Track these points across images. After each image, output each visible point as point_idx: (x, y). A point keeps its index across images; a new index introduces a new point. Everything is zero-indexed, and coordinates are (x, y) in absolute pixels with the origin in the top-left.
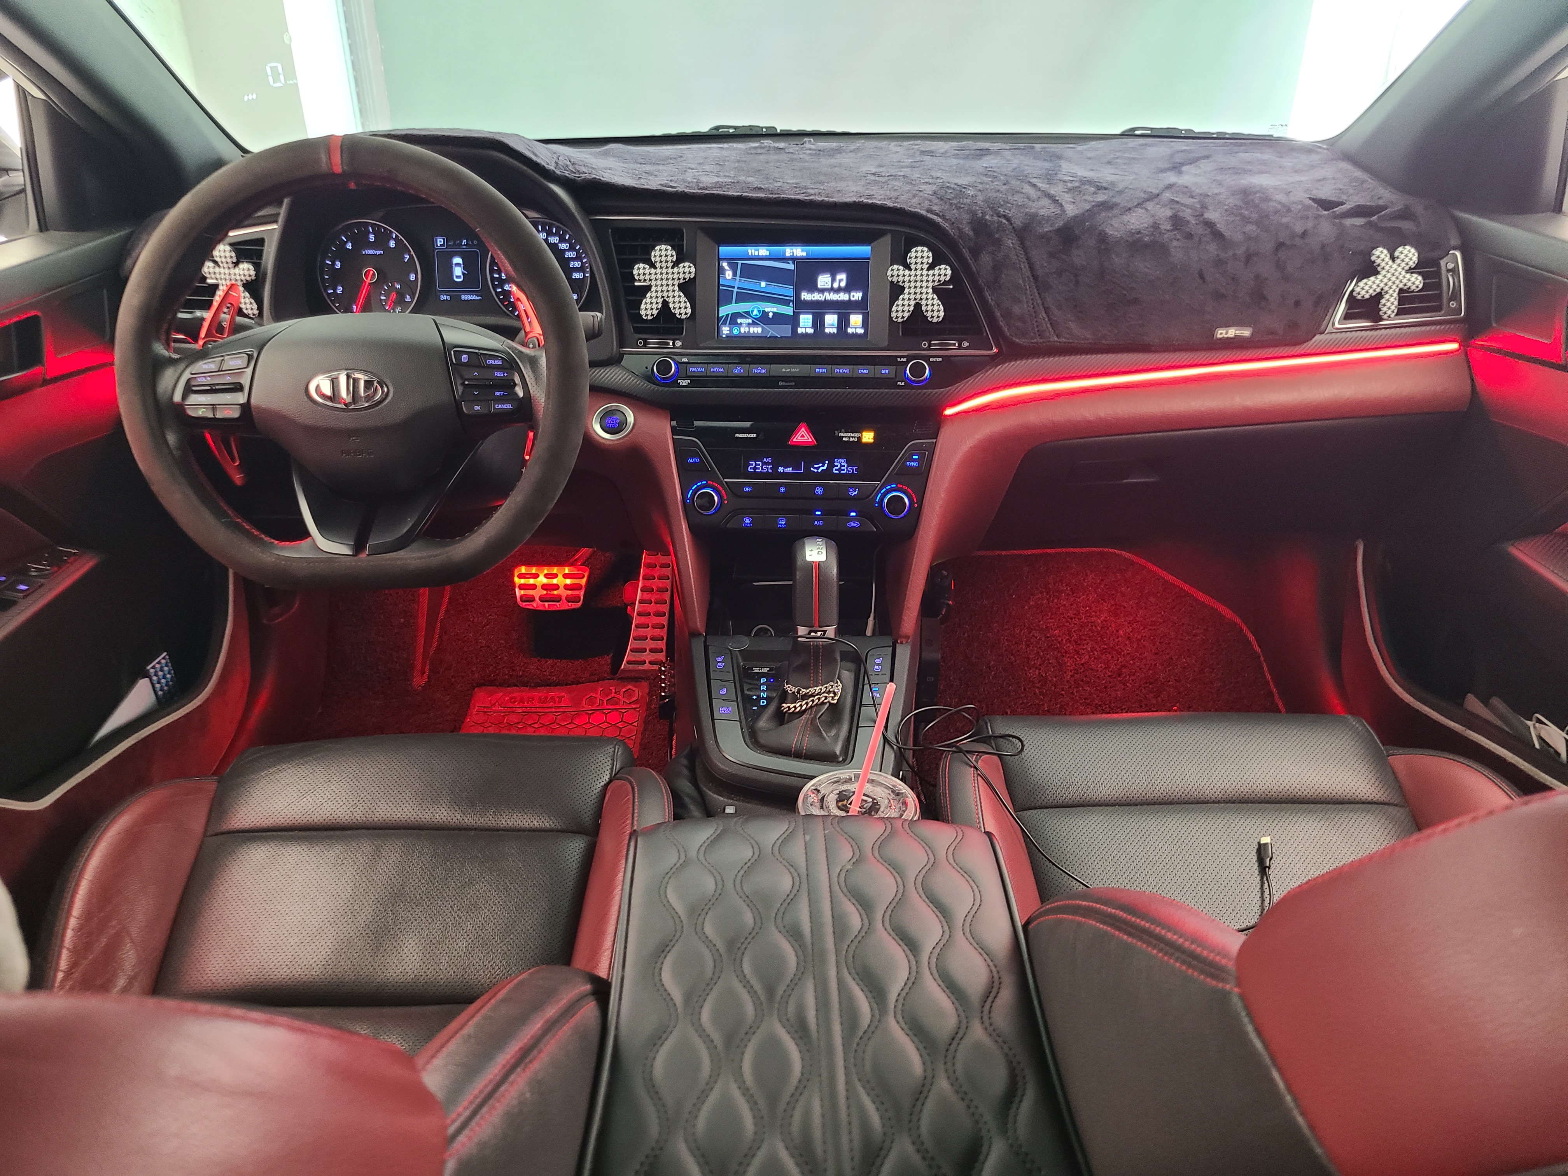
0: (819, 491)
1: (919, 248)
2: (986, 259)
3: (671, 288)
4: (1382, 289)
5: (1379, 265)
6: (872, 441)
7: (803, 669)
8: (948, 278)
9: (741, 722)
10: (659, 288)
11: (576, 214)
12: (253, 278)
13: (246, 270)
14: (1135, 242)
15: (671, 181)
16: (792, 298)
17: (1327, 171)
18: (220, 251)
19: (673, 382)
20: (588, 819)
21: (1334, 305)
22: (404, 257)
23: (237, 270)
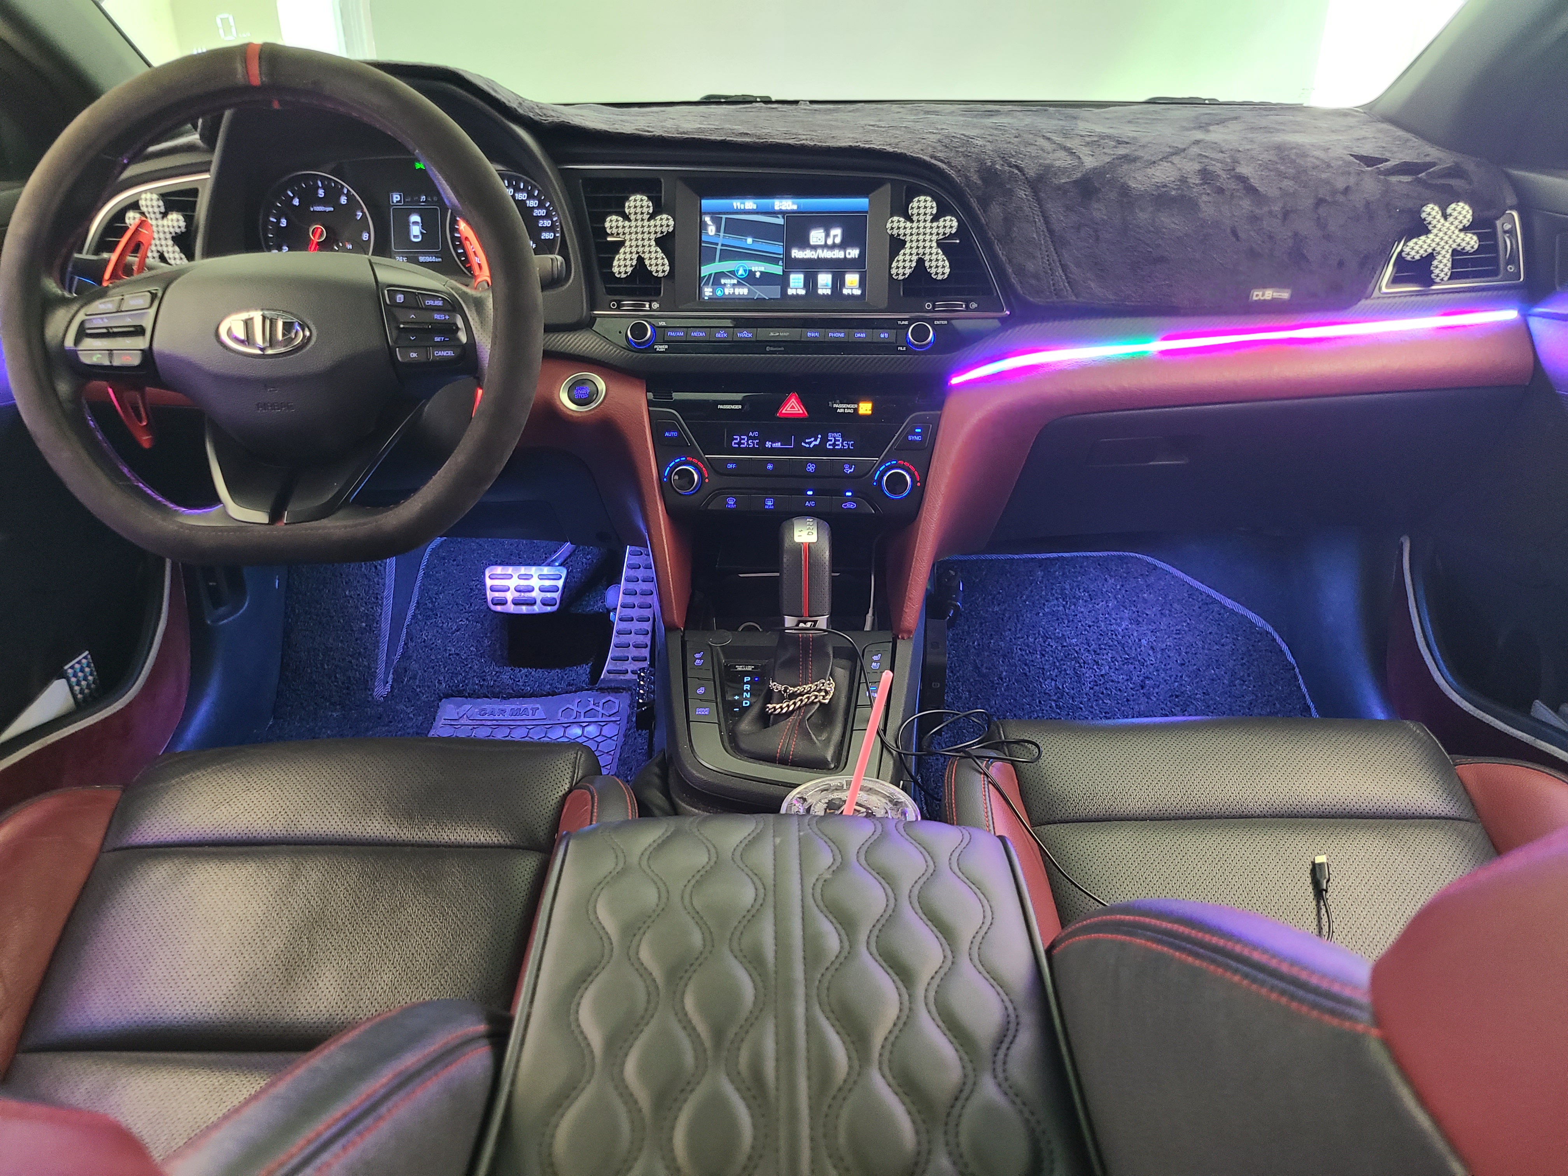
0: (811, 468)
1: (922, 198)
2: (996, 210)
3: (646, 243)
6: (870, 412)
7: (791, 664)
8: (954, 231)
9: (719, 725)
10: (634, 243)
11: (544, 163)
12: (183, 230)
13: (176, 221)
14: (1160, 196)
15: (648, 127)
16: (781, 256)
17: (1368, 131)
18: (146, 200)
19: (649, 347)
20: (542, 833)
21: (1382, 266)
22: (356, 215)
23: (165, 222)
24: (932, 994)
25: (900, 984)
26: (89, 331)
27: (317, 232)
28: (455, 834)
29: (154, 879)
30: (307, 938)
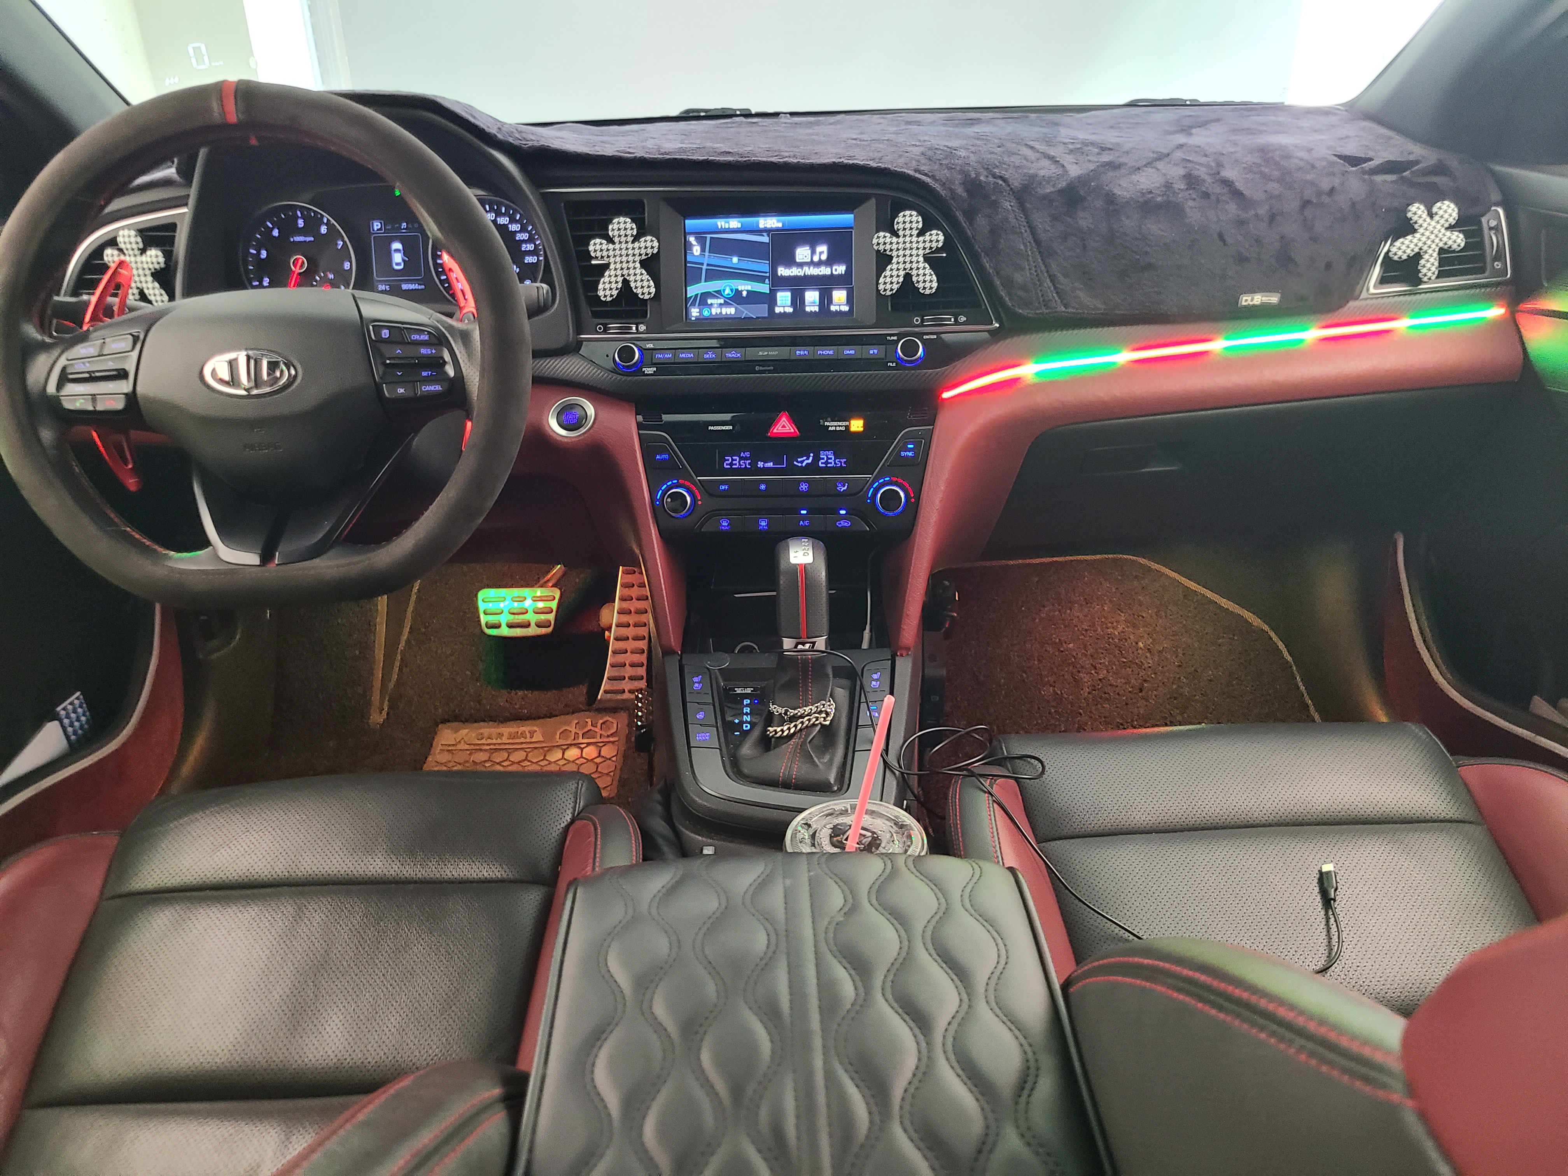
0: (804, 487)
1: (908, 213)
2: (981, 221)
3: (631, 265)
4: (1421, 249)
5: (1416, 223)
6: (862, 429)
7: (791, 686)
8: (940, 244)
9: (721, 750)
10: (618, 266)
11: (525, 187)
12: (163, 265)
13: (155, 257)
14: (1146, 203)
15: (629, 148)
16: (767, 275)
17: (1350, 130)
18: (124, 236)
19: (637, 369)
20: (545, 866)
21: (1369, 267)
22: (337, 244)
23: (144, 258)
24: (950, 1041)
25: (918, 1032)
26: (71, 377)
27: (298, 263)
28: (458, 870)
29: (155, 926)
30: (313, 982)
